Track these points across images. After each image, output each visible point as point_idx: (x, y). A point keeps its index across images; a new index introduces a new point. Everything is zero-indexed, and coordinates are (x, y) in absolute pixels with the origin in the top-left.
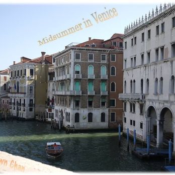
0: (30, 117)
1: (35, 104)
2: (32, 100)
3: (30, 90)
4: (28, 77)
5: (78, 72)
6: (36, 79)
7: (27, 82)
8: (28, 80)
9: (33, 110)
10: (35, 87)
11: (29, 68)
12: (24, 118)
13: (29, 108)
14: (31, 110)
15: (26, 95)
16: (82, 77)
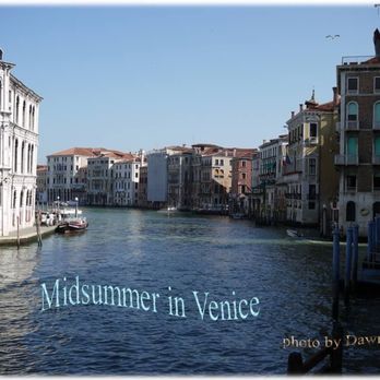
0: (310, 220)
1: (319, 195)
2: (314, 186)
3: (311, 166)
4: (307, 140)
5: (352, 117)
6: (322, 143)
7: (305, 149)
8: (307, 146)
9: (317, 206)
10: (319, 161)
11: (307, 122)
12: (299, 223)
13: (307, 202)
14: (312, 206)
15: (303, 175)
16: (360, 127)
